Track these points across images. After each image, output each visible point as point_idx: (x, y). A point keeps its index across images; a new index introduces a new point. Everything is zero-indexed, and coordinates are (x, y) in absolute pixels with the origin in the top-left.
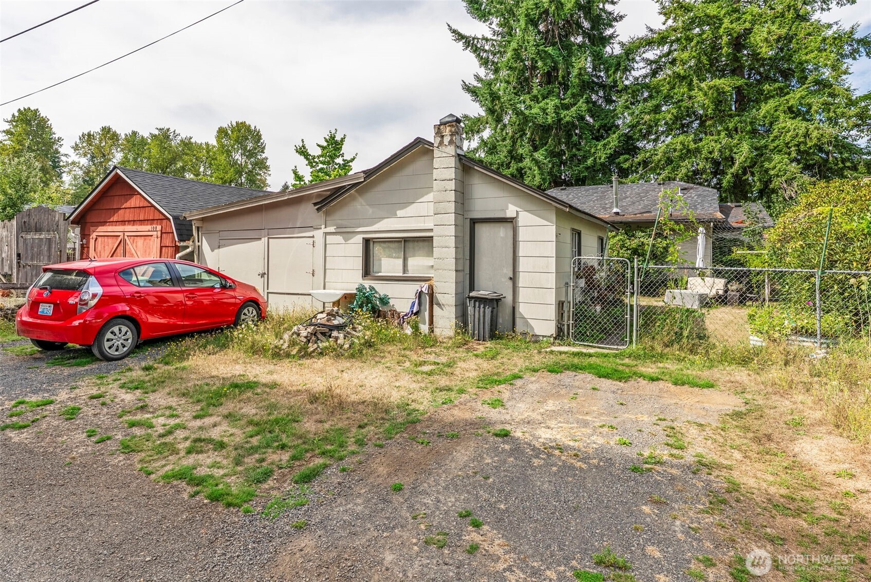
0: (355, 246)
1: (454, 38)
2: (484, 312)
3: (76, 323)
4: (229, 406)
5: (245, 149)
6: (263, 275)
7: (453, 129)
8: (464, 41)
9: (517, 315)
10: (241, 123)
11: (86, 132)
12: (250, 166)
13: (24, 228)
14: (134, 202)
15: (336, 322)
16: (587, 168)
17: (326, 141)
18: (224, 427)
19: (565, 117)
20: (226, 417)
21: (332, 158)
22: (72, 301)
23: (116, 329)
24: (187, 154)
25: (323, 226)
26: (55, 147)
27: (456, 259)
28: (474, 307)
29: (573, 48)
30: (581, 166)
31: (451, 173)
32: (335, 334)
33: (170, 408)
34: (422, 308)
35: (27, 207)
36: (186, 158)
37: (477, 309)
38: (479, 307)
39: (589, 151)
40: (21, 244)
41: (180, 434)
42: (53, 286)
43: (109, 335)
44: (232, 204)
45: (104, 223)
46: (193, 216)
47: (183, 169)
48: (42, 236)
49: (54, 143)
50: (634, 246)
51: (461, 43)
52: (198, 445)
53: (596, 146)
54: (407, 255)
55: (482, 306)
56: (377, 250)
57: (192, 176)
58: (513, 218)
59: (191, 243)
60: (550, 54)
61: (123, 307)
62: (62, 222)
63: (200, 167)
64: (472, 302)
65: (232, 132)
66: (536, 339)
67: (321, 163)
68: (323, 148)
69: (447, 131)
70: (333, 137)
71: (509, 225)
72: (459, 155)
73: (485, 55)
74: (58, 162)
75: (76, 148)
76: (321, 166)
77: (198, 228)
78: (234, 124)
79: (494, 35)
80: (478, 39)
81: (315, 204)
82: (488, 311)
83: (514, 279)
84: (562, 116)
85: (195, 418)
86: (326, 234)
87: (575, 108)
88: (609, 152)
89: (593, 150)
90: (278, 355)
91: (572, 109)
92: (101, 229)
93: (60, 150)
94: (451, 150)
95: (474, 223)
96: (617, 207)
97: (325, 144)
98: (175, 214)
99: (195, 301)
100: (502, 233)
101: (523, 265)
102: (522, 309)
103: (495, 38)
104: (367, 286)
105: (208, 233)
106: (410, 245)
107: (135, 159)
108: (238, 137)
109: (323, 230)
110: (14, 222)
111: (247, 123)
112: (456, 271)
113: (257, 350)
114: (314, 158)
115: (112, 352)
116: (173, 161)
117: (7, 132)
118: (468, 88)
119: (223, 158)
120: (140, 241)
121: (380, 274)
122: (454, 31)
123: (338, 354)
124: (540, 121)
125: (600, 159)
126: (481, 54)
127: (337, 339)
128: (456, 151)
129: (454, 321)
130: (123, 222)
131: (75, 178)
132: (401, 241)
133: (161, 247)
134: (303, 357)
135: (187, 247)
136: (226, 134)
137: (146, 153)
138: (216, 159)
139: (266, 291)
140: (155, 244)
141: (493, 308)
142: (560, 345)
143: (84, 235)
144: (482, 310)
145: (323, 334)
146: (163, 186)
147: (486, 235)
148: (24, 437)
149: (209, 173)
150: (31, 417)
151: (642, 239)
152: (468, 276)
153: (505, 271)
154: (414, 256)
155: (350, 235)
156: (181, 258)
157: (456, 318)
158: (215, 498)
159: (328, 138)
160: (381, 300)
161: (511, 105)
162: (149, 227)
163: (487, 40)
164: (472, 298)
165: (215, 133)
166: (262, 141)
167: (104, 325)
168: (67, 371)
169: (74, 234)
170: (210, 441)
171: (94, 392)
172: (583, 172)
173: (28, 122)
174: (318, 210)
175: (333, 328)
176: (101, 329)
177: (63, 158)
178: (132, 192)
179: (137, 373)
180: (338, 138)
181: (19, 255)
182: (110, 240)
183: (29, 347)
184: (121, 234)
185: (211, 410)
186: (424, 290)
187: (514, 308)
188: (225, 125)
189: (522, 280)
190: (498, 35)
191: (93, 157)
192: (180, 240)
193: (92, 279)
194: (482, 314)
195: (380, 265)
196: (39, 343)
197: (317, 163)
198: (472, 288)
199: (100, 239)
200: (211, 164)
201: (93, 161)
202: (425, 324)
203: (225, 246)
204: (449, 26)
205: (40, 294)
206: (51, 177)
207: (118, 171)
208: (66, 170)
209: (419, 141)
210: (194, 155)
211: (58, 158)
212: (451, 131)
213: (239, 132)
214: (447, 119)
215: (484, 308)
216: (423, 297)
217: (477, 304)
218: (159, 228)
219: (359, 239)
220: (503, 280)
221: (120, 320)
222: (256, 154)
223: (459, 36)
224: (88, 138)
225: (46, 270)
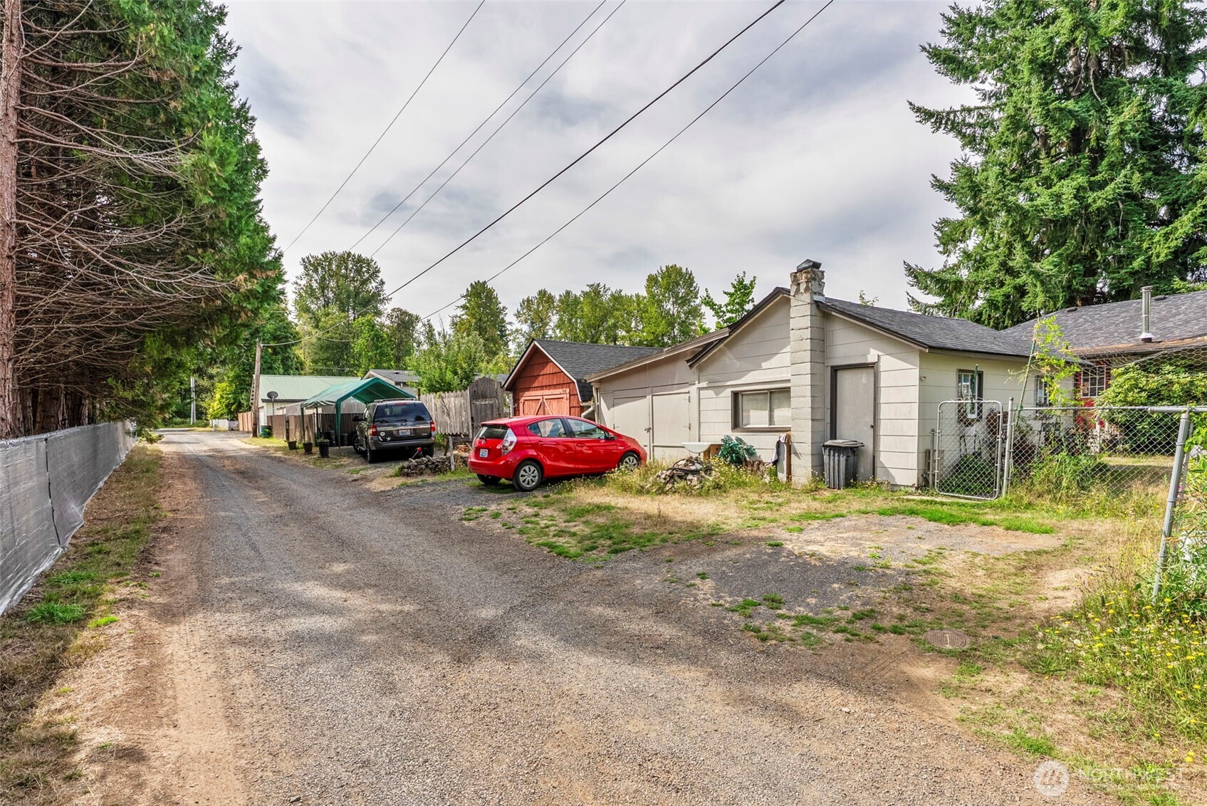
0: (724, 401)
1: (918, 119)
2: (839, 461)
3: (502, 463)
4: (590, 517)
5: (677, 297)
6: (648, 430)
7: (809, 276)
8: (933, 120)
9: (878, 464)
10: (672, 267)
11: (525, 299)
12: (683, 315)
13: (475, 396)
14: (548, 369)
15: (693, 468)
16: (1133, 274)
17: (734, 287)
18: (581, 527)
19: (1095, 201)
20: (584, 522)
21: (741, 304)
22: (498, 447)
23: (527, 468)
24: (617, 310)
25: (697, 382)
26: (501, 316)
27: (812, 408)
28: (829, 455)
29: (1121, 89)
30: (1123, 272)
31: (807, 322)
32: (690, 477)
33: (552, 516)
34: (781, 457)
35: (477, 378)
36: (617, 313)
37: (832, 457)
38: (834, 456)
39: (1139, 247)
40: (473, 410)
41: (553, 528)
42: (488, 436)
43: (522, 472)
44: (621, 366)
45: (528, 389)
46: (591, 378)
47: (615, 326)
48: (487, 402)
49: (500, 313)
50: (1154, 386)
51: (929, 123)
52: (561, 533)
53: (1152, 237)
54: (773, 407)
55: (836, 455)
56: (745, 403)
57: (624, 333)
58: (874, 363)
59: (591, 403)
60: (1070, 111)
61: (532, 452)
62: (499, 390)
63: (631, 322)
64: (827, 450)
65: (662, 278)
66: (894, 487)
67: (728, 311)
68: (731, 295)
69: (803, 278)
70: (741, 282)
71: (871, 372)
72: (816, 302)
73: (969, 131)
74: (505, 331)
75: (518, 315)
76: (728, 315)
77: (597, 389)
78: (664, 269)
79: (984, 100)
80: (955, 112)
81: (688, 361)
82: (843, 459)
83: (874, 427)
84: (1090, 200)
85: (565, 522)
86: (700, 389)
87: (1112, 185)
88: (1173, 244)
89: (1145, 245)
90: (641, 491)
91: (1108, 188)
92: (527, 394)
93: (505, 319)
94: (806, 298)
95: (836, 371)
96: (1148, 330)
97: (732, 290)
98: (579, 378)
99: (593, 451)
100: (865, 378)
101: (884, 412)
102: (884, 458)
103: (984, 104)
104: (733, 438)
105: (604, 394)
106: (775, 396)
107: (570, 320)
108: (668, 284)
109: (698, 385)
110: (468, 392)
111: (678, 266)
112: (813, 420)
113: (626, 488)
114: (720, 307)
115: (525, 485)
116: (604, 319)
117: (464, 307)
118: (940, 186)
119: (654, 310)
120: (555, 402)
121: (748, 426)
122: (919, 110)
123: (688, 492)
124: (1050, 214)
125: (1158, 257)
126: (964, 131)
127: (691, 480)
128: (812, 298)
129: (810, 469)
130: (542, 387)
131: (519, 346)
132: (766, 393)
133: (570, 408)
134: (660, 494)
135: (590, 407)
136: (656, 282)
137: (579, 313)
138: (647, 311)
139: (652, 445)
140: (566, 404)
141: (848, 457)
142: (920, 495)
143: (516, 400)
144: (836, 458)
145: (680, 477)
146: (570, 353)
147: (847, 381)
148: (472, 524)
149: (641, 327)
150: (475, 516)
151: (1170, 376)
152: (829, 425)
153: (867, 419)
154: (778, 408)
155: (720, 389)
156: (585, 417)
157: (813, 467)
158: (559, 554)
159: (735, 283)
160: (747, 450)
161: (998, 199)
162: (560, 391)
163: (969, 110)
164: (827, 446)
165: (645, 283)
166: (695, 284)
167: (519, 465)
168: (497, 496)
169: (509, 399)
170: (569, 532)
171: (511, 506)
172: (1125, 280)
173: (478, 295)
174: (691, 366)
175: (688, 472)
176: (517, 467)
177: (509, 327)
178: (548, 361)
179: (540, 499)
180: (747, 282)
181: (472, 418)
182: (533, 404)
183: (478, 482)
184: (540, 397)
185: (577, 519)
186: (781, 439)
187: (874, 457)
188: (654, 272)
189: (884, 428)
190: (990, 98)
191: (532, 323)
192: (583, 401)
193: (510, 431)
194: (836, 463)
195: (749, 417)
196: (481, 477)
197: (724, 313)
198: (833, 436)
199: (526, 403)
200: (642, 318)
201: (533, 327)
202: (783, 472)
203: (618, 404)
204: (911, 104)
205: (480, 443)
206: (499, 346)
207: (536, 343)
208: (511, 338)
209: (778, 291)
210: (625, 310)
211: (504, 326)
212: (806, 278)
213: (670, 277)
214: (804, 266)
215: (839, 456)
216: (781, 447)
217: (832, 452)
218: (568, 390)
219: (728, 392)
220: (865, 428)
221: (529, 462)
222: (690, 302)
223: (927, 115)
224: (527, 303)
225: (483, 425)
